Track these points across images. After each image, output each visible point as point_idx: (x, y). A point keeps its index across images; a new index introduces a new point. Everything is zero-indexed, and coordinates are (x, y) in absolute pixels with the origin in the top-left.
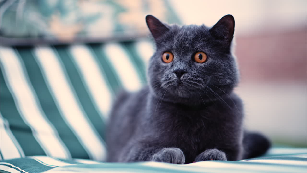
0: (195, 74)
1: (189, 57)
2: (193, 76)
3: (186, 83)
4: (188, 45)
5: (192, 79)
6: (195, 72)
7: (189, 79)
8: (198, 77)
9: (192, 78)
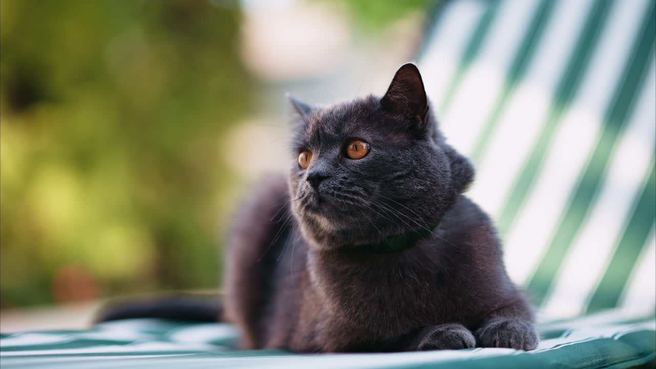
0: (345, 178)
1: (336, 152)
2: (341, 183)
3: (330, 196)
4: (329, 130)
5: (339, 189)
6: (345, 175)
7: (334, 188)
8: (351, 183)
9: (340, 186)
